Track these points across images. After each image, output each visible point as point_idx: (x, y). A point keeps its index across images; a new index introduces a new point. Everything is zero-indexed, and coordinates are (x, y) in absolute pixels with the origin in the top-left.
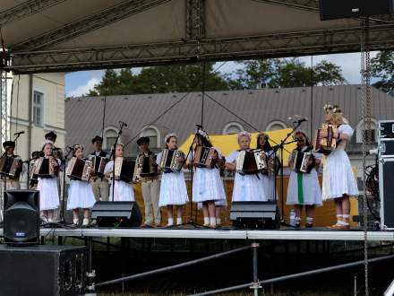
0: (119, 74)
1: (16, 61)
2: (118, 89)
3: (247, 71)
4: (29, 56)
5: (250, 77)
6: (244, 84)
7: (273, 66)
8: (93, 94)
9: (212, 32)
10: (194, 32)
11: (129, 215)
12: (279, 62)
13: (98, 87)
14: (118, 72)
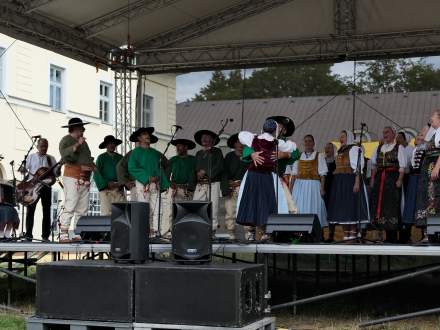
0: (228, 77)
1: (142, 59)
2: (227, 93)
3: (370, 74)
4: (156, 54)
5: (372, 80)
6: (365, 87)
7: (398, 68)
8: (199, 99)
9: (363, 27)
10: (343, 27)
11: (309, 229)
12: (404, 64)
13: (204, 91)
14: (227, 74)
